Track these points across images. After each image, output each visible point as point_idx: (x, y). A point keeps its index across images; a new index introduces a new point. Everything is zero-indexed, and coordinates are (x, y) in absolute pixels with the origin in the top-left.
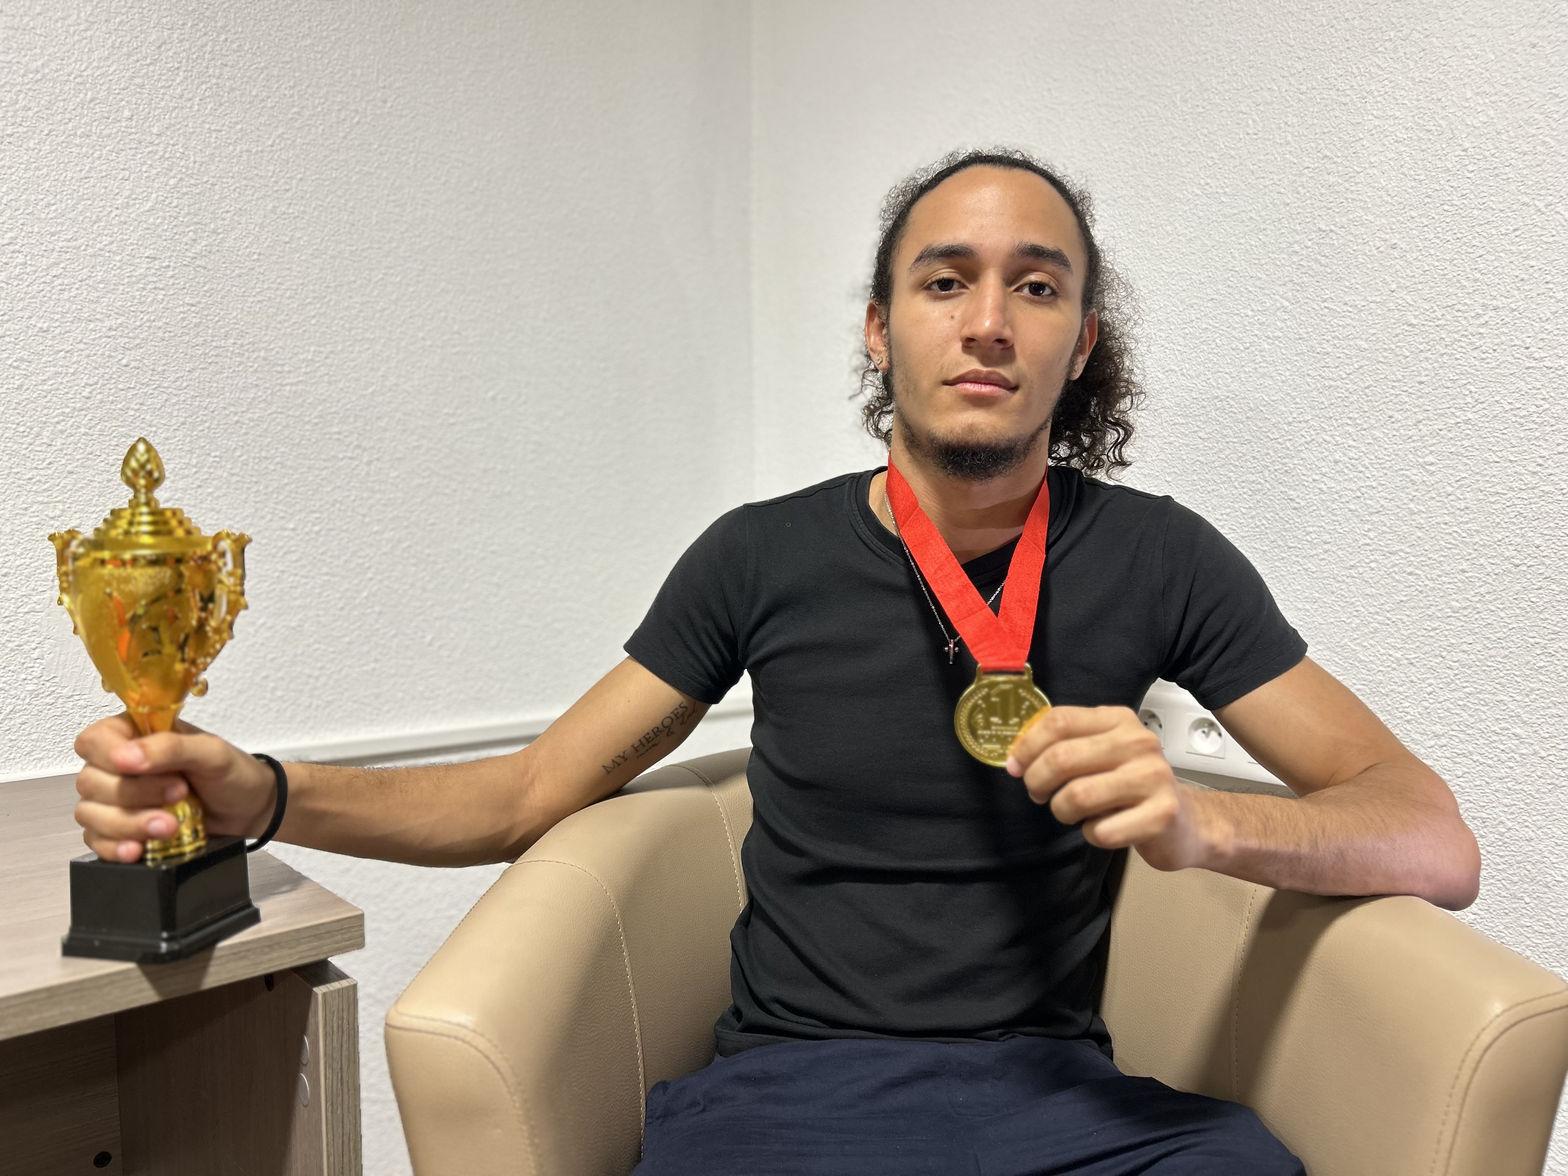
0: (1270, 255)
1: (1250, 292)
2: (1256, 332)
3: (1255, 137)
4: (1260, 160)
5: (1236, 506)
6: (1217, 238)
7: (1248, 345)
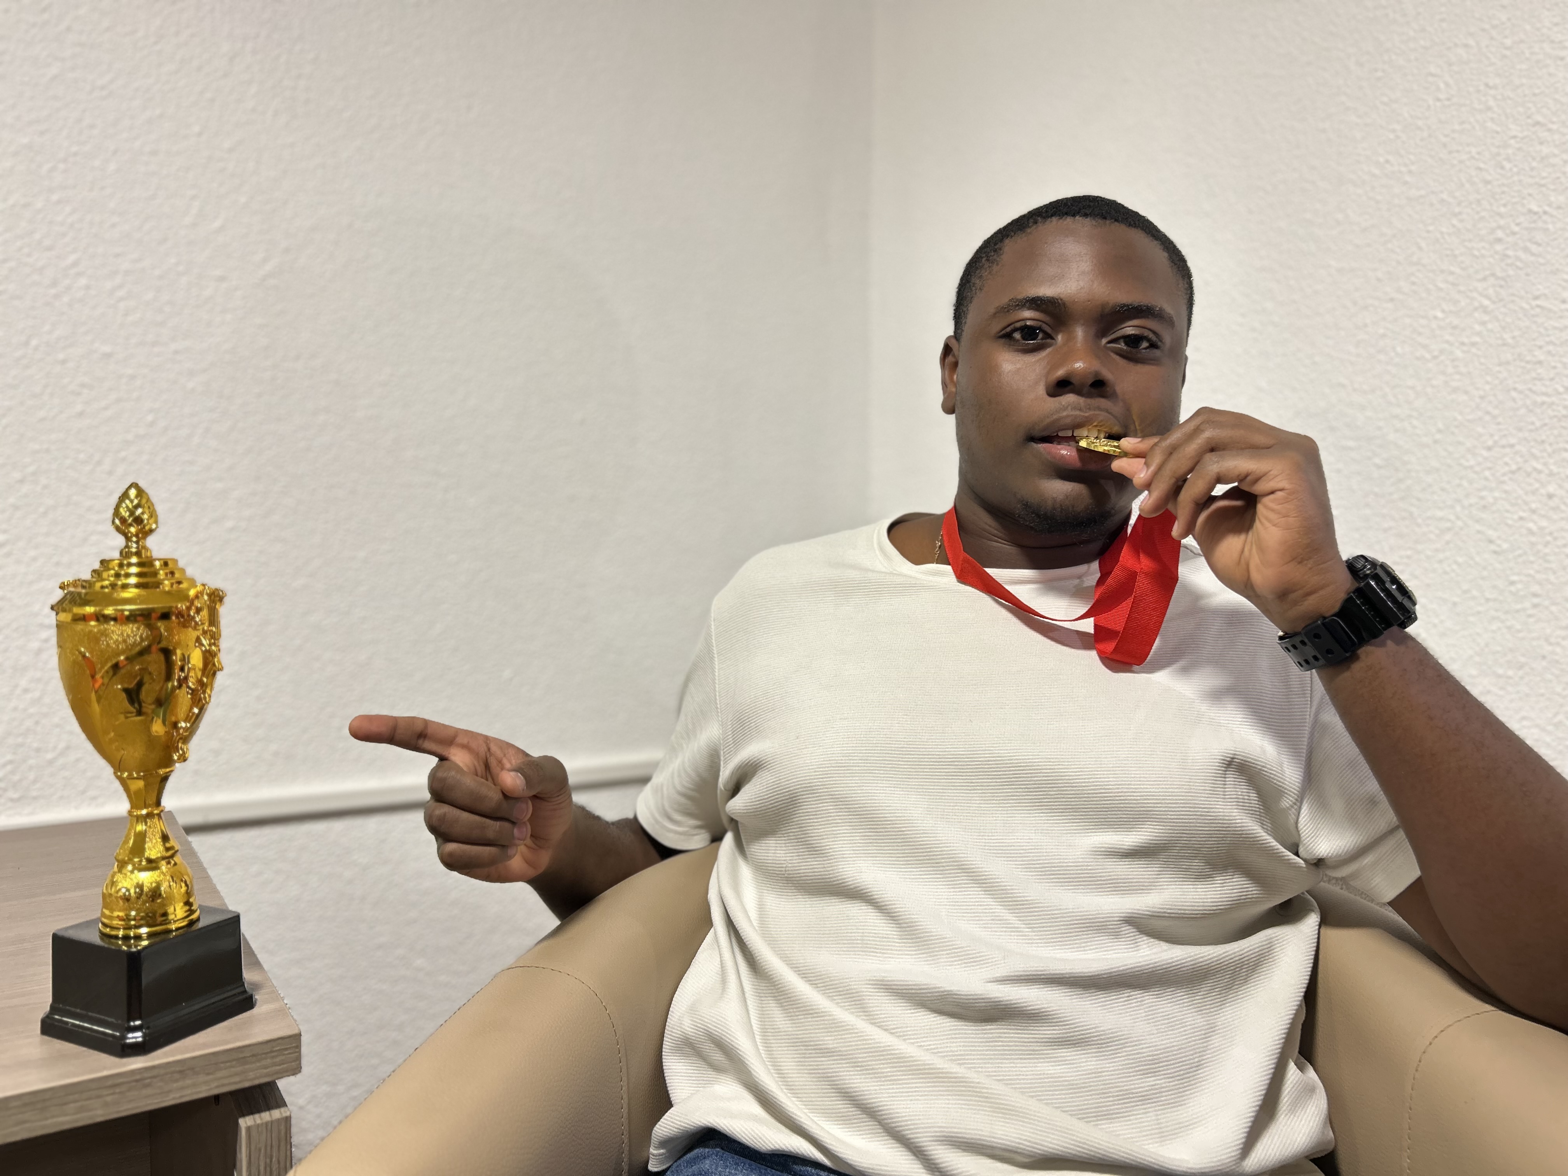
0: (1467, 244)
1: (1441, 289)
2: (1447, 337)
3: (1447, 103)
4: (1454, 131)
7: (1436, 353)
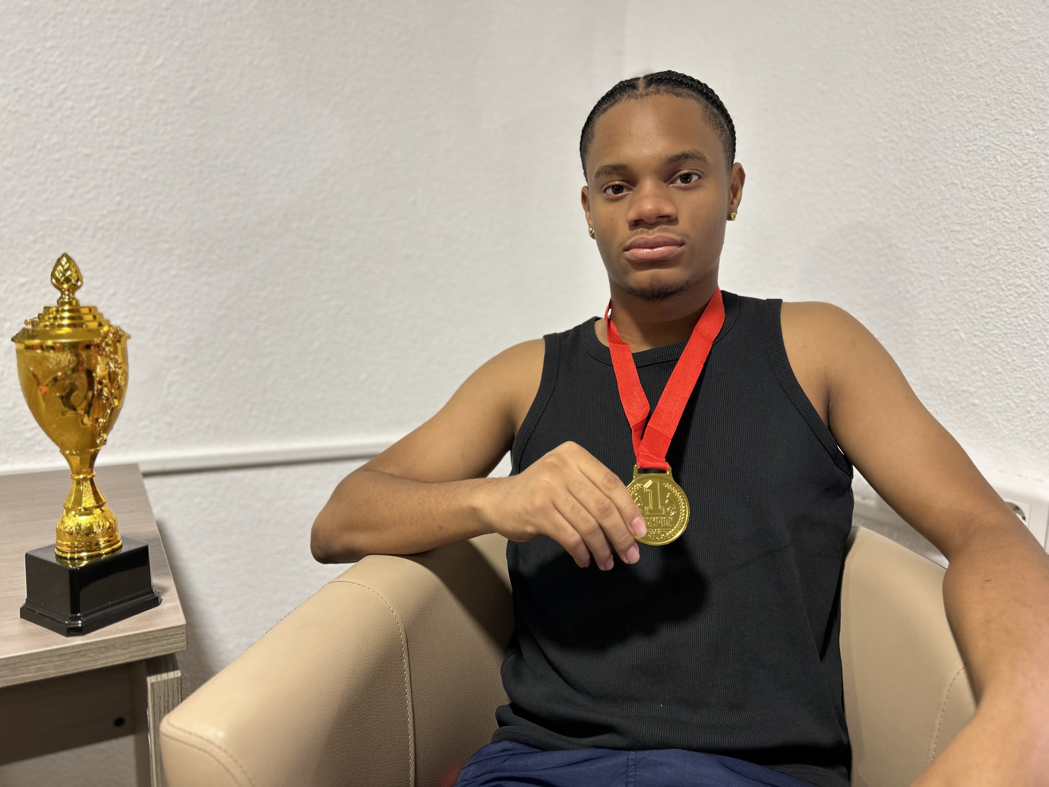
5: (1002, 306)
6: (1006, 64)
